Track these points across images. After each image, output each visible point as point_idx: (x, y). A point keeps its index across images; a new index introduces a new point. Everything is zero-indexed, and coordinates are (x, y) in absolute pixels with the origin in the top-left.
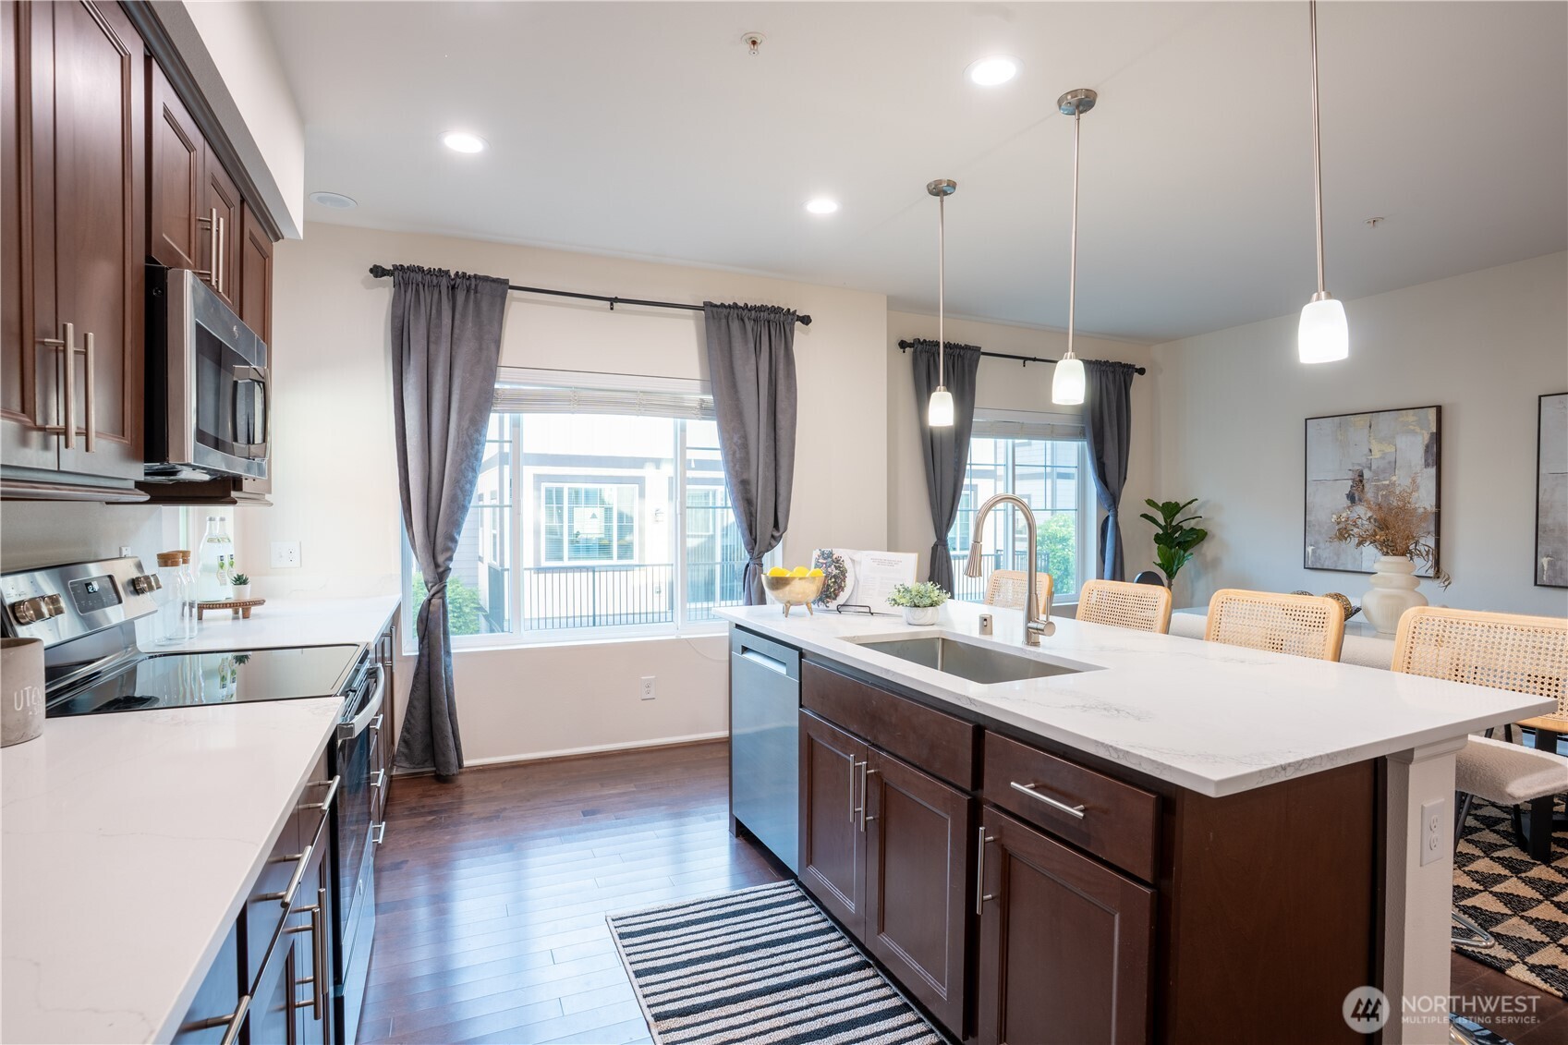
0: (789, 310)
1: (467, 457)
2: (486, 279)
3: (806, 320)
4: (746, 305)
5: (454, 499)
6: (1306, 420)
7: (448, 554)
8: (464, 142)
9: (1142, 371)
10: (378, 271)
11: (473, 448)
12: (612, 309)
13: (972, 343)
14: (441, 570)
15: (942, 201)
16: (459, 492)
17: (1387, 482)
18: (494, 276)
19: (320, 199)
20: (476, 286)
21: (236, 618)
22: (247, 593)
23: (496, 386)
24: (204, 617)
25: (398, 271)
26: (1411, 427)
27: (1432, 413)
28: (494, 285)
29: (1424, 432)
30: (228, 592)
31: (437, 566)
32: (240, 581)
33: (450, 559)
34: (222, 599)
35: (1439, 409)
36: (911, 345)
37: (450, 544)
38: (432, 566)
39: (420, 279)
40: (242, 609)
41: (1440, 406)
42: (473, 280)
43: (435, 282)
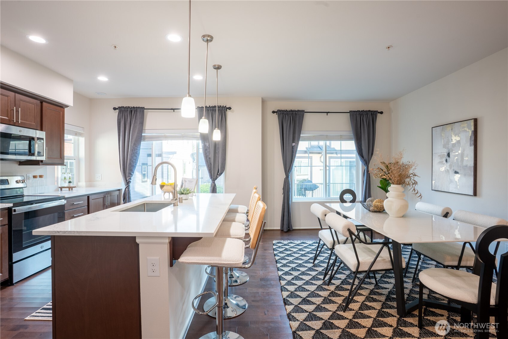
0: (223, 106)
1: (133, 153)
2: (139, 107)
3: (230, 108)
4: (210, 106)
5: (130, 164)
6: (432, 128)
7: (129, 178)
8: (103, 79)
9: (382, 113)
10: (115, 109)
11: (135, 151)
12: (174, 111)
13: (300, 109)
14: (128, 181)
15: (217, 71)
16: (131, 162)
17: (457, 153)
18: (141, 106)
19: (98, 94)
20: (136, 110)
21: (69, 190)
22: (71, 185)
23: (143, 134)
24: (62, 190)
25: (120, 108)
26: (465, 129)
27: (472, 123)
28: (141, 109)
29: (469, 130)
30: (66, 185)
31: (126, 181)
32: (70, 182)
33: (130, 179)
34: (66, 186)
35: (476, 120)
36: (276, 112)
37: (130, 175)
38: (125, 181)
39: (123, 110)
40: (70, 188)
41: (476, 119)
42: (136, 108)
43: (127, 110)
